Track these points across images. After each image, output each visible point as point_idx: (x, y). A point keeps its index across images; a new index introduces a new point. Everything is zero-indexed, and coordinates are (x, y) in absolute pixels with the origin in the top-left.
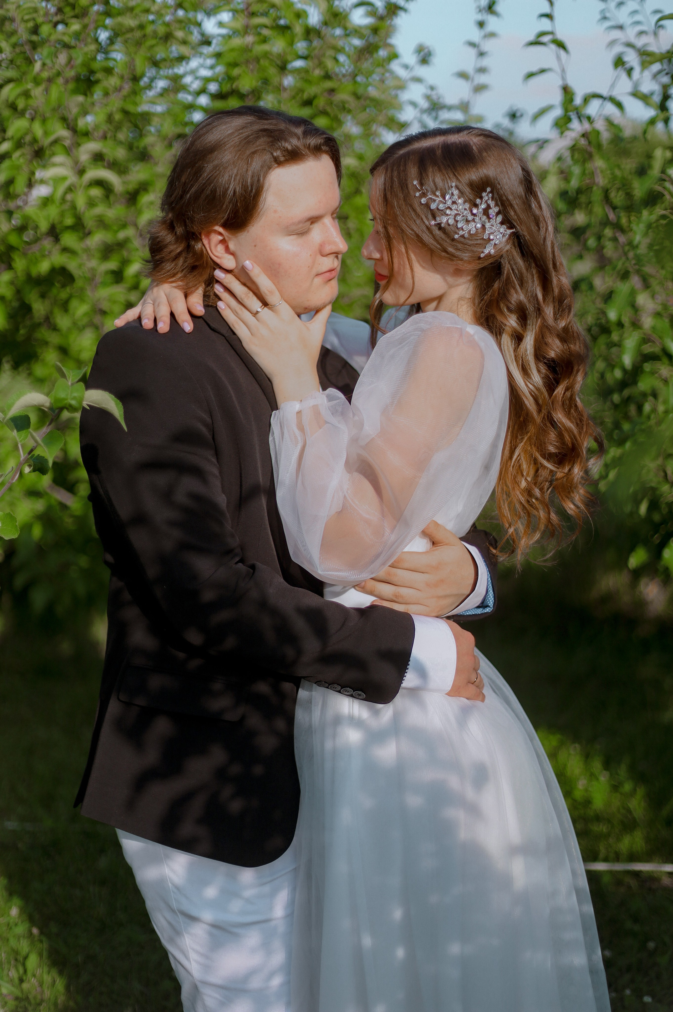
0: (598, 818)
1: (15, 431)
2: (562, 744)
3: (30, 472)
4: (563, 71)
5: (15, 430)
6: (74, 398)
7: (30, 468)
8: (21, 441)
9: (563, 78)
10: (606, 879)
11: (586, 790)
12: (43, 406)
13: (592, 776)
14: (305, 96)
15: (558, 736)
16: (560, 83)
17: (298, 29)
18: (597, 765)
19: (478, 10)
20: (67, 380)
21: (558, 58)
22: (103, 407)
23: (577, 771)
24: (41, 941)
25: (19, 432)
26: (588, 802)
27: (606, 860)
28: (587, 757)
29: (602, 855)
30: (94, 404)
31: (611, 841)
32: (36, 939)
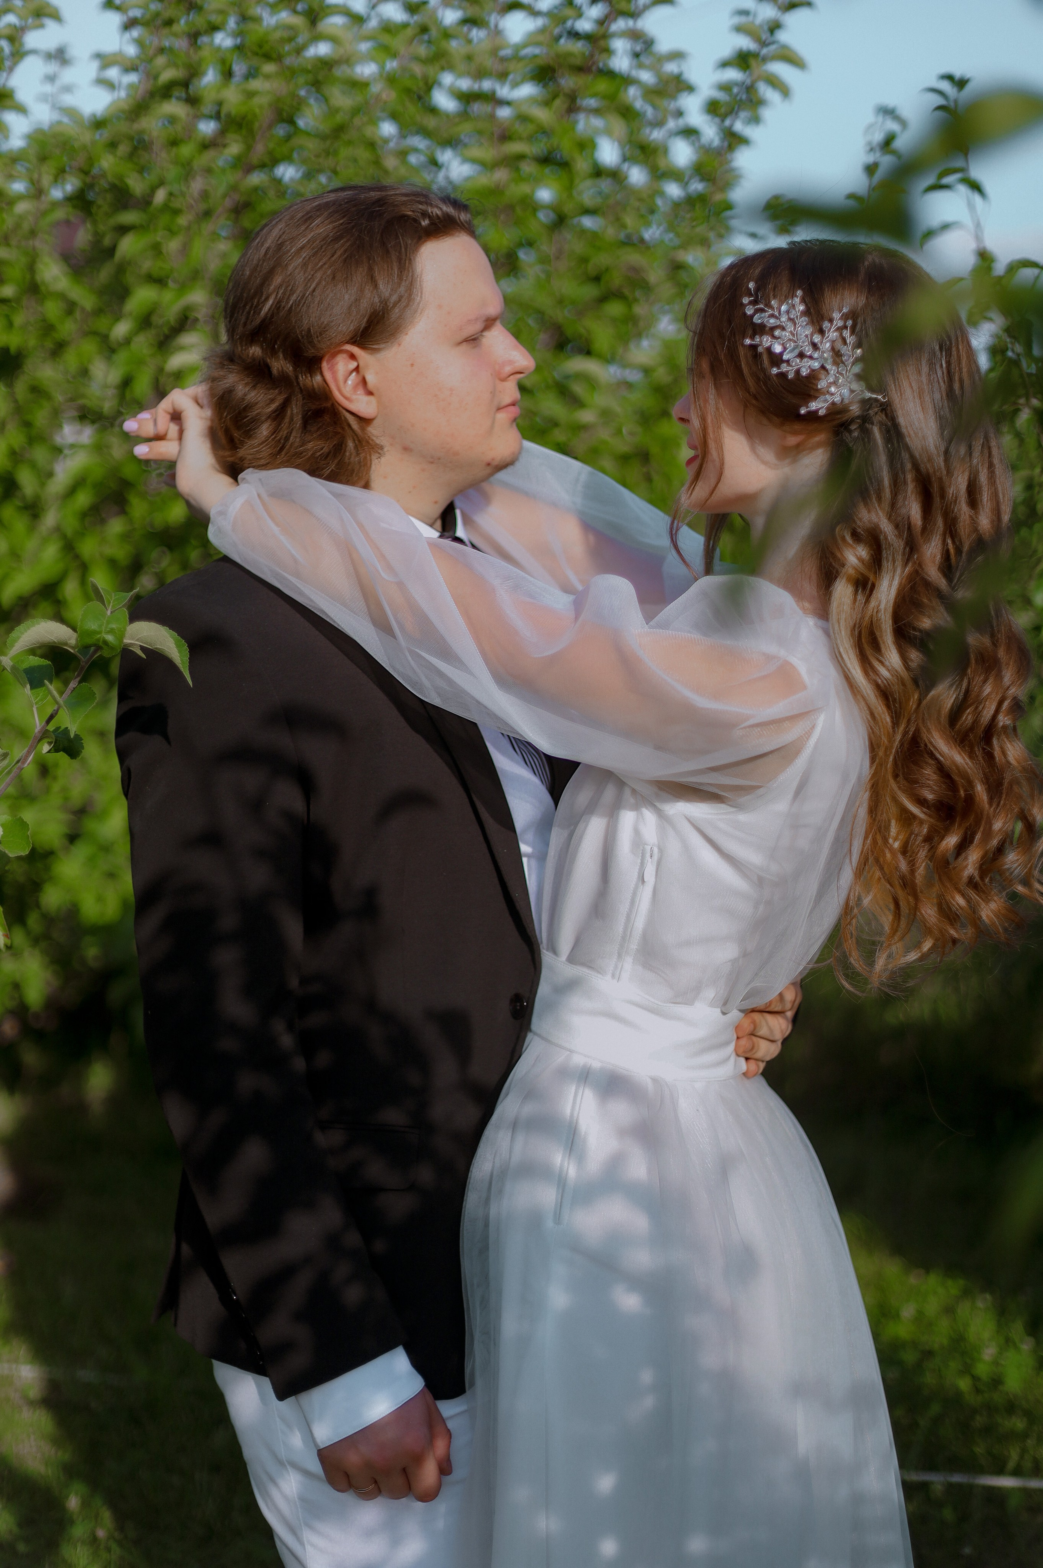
0: (1011, 1407)
1: (28, 686)
2: (966, 1293)
3: (49, 752)
4: (978, 226)
5: (28, 684)
6: (111, 631)
7: (50, 746)
8: (36, 703)
9: (978, 238)
10: (1013, 1502)
11: (996, 1363)
12: (66, 644)
13: (1008, 1343)
14: (591, 268)
15: (961, 1282)
16: (973, 245)
17: (581, 165)
18: (1017, 1328)
19: (868, 148)
20: (104, 605)
21: (971, 206)
22: (156, 648)
23: (986, 1335)
24: (108, 1550)
25: (34, 691)
26: (997, 1382)
27: (1017, 1472)
28: (1002, 1313)
29: (1011, 1465)
30: (145, 643)
31: (1030, 1442)
32: (102, 1547)
